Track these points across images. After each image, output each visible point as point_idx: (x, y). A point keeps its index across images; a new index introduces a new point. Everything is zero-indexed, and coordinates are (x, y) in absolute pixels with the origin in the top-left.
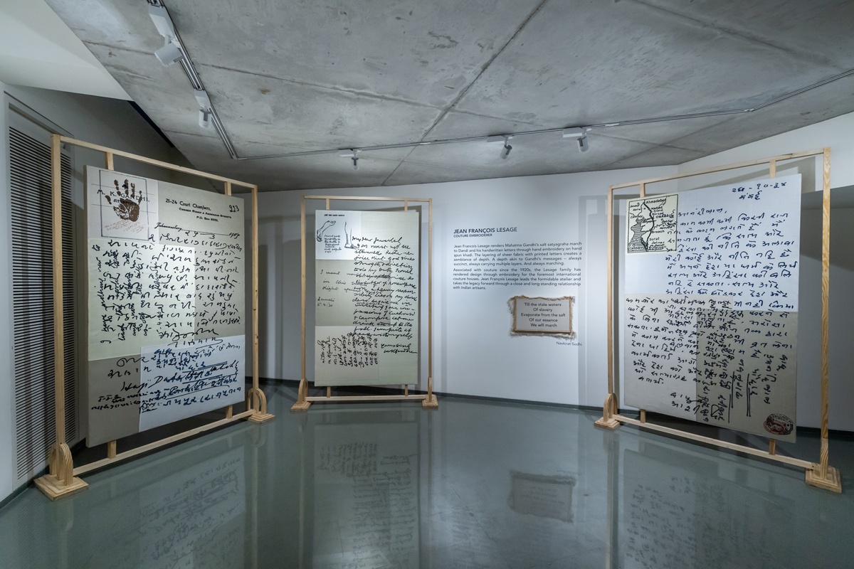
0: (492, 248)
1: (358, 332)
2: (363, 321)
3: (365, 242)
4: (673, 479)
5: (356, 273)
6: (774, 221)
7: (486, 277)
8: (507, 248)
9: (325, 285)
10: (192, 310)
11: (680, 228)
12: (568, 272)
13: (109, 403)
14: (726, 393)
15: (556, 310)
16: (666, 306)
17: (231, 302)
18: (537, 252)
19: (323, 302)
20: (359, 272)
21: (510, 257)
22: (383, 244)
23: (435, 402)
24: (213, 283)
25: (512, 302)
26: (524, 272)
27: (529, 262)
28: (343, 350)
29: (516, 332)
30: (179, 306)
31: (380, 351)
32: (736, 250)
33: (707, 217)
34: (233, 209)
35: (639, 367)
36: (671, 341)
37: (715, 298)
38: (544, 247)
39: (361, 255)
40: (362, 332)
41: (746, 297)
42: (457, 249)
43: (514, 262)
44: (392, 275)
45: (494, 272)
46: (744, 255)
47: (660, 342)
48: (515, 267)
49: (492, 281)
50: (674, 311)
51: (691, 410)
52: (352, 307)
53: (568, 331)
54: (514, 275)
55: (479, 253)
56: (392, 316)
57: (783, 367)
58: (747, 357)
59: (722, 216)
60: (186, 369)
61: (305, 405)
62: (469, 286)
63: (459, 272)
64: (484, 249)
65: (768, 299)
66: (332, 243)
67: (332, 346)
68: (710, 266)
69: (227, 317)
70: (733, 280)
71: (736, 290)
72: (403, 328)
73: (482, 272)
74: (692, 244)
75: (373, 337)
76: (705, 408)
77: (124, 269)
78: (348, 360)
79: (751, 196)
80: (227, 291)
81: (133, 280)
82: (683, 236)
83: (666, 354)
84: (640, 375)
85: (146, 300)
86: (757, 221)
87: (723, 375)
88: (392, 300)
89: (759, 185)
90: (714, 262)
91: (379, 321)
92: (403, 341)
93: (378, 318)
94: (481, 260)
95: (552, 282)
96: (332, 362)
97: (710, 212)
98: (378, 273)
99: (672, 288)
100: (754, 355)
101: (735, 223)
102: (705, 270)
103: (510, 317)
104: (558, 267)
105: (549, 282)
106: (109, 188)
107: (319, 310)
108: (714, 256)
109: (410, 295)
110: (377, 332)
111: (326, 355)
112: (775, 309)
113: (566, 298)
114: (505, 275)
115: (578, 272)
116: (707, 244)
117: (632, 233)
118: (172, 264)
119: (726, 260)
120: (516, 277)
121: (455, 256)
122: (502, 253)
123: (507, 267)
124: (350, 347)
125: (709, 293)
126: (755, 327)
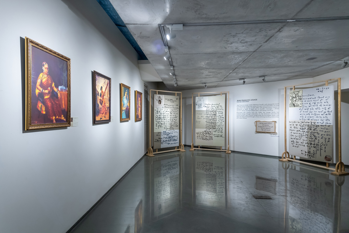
0: (249, 106)
1: (207, 130)
2: (208, 127)
3: (209, 105)
4: (302, 176)
5: (206, 114)
6: (326, 99)
7: (247, 115)
8: (254, 106)
9: (198, 117)
10: (169, 123)
11: (303, 100)
12: (274, 113)
13: (157, 141)
14: (315, 149)
15: (270, 125)
16: (299, 124)
17: (176, 121)
18: (264, 107)
19: (197, 122)
20: (207, 114)
21: (255, 108)
22: (214, 105)
23: (230, 152)
24: (173, 117)
25: (255, 123)
26: (260, 113)
27: (261, 110)
28: (203, 135)
29: (257, 132)
30: (167, 122)
31: (213, 136)
32: (317, 107)
33: (310, 97)
34: (177, 99)
35: (293, 143)
36: (301, 134)
37: (312, 121)
38: (266, 105)
39: (208, 109)
40: (208, 130)
41: (320, 121)
42: (238, 106)
43: (256, 110)
44: (217, 114)
45: (250, 113)
46: (319, 108)
47: (298, 135)
48: (257, 112)
49: (249, 116)
50: (302, 125)
51: (306, 155)
52: (205, 123)
53: (274, 132)
54: (256, 114)
55: (245, 107)
56: (217, 126)
57: (329, 141)
58: (320, 139)
59: (313, 97)
60: (168, 136)
61: (193, 150)
62: (241, 117)
63: (238, 113)
64: (247, 106)
65: (325, 121)
66: (200, 106)
67: (200, 134)
68: (311, 112)
69: (176, 125)
70: (317, 116)
71: (317, 119)
72: (220, 130)
73: (246, 113)
74: (306, 105)
75: (211, 132)
76: (310, 154)
77: (159, 114)
78: (204, 138)
79: (321, 91)
80: (175, 119)
81: (160, 116)
82: (304, 102)
83: (300, 138)
84: (293, 145)
85: (162, 120)
86: (322, 98)
87: (314, 144)
88: (217, 122)
89: (323, 88)
90: (312, 110)
91: (213, 128)
92: (220, 134)
93: (213, 127)
94: (245, 109)
95: (269, 116)
96: (200, 139)
97: (310, 95)
98: (213, 114)
99: (301, 118)
100: (322, 138)
101: (317, 99)
102: (309, 113)
103: (255, 127)
104: (271, 111)
105: (268, 116)
106: (157, 98)
107: (197, 124)
108: (312, 109)
109: (222, 120)
110: (212, 131)
111: (198, 137)
112: (327, 124)
113: (273, 121)
114: (253, 114)
115: (278, 113)
116: (310, 105)
117: (291, 101)
118: (166, 113)
119: (315, 110)
120: (257, 115)
121: (237, 108)
122: (252, 107)
123: (254, 112)
124: (205, 135)
125: (311, 120)
126: (322, 130)
